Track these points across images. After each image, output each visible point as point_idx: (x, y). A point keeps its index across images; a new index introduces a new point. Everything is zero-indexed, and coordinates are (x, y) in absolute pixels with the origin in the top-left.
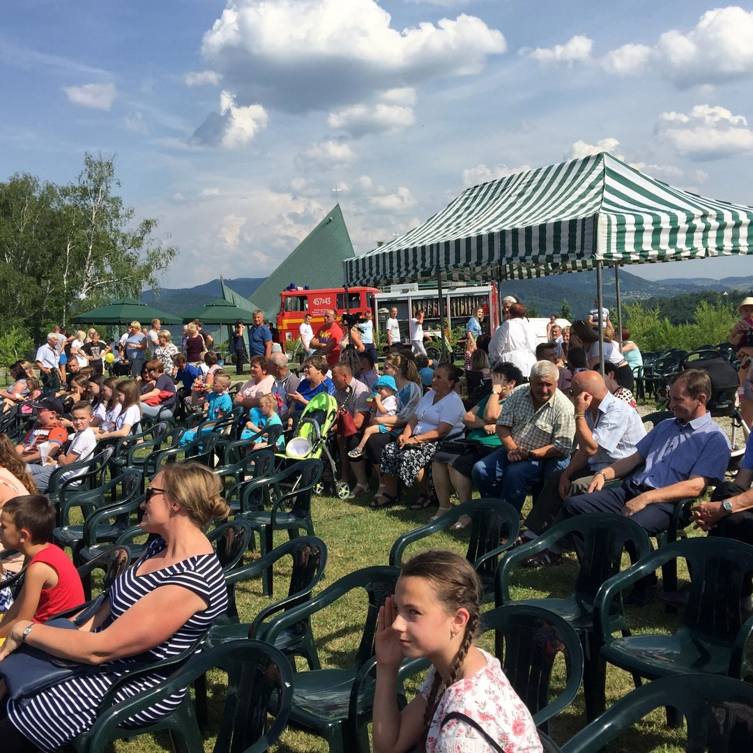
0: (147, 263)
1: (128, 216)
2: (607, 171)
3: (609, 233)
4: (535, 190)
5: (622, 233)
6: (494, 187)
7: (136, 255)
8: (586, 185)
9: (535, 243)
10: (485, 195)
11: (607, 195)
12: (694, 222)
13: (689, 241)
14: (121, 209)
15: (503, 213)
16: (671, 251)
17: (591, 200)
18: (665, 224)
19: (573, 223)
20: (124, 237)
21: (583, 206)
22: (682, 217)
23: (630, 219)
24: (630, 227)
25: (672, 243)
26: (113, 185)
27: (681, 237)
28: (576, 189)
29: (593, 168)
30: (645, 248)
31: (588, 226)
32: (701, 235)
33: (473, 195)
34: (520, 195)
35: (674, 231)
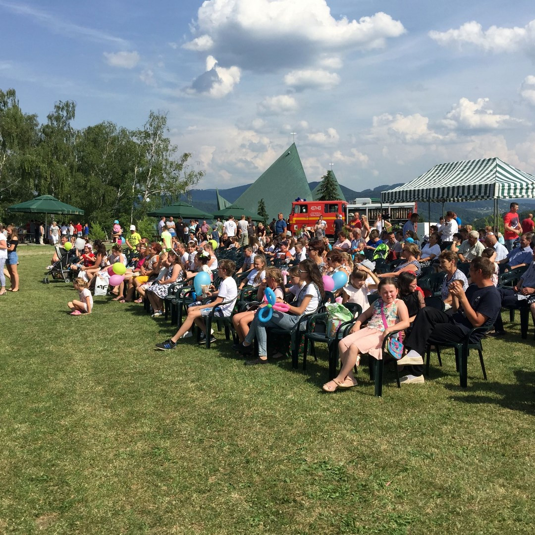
0: (185, 180)
1: (173, 150)
2: (497, 165)
3: (499, 189)
4: (468, 169)
5: (503, 189)
6: (449, 166)
7: (178, 175)
8: (489, 169)
9: (471, 191)
10: (445, 169)
11: (497, 174)
12: (529, 186)
13: (527, 193)
14: (170, 146)
15: (455, 177)
16: (520, 196)
17: (492, 176)
18: (519, 187)
19: (486, 185)
20: (172, 164)
21: (488, 178)
22: (524, 184)
23: (506, 185)
24: (506, 187)
25: (521, 193)
26: (165, 130)
27: (524, 191)
28: (485, 171)
29: (492, 163)
30: (511, 194)
31: (492, 187)
32: (531, 190)
33: (440, 168)
34: (462, 171)
35: (522, 189)
